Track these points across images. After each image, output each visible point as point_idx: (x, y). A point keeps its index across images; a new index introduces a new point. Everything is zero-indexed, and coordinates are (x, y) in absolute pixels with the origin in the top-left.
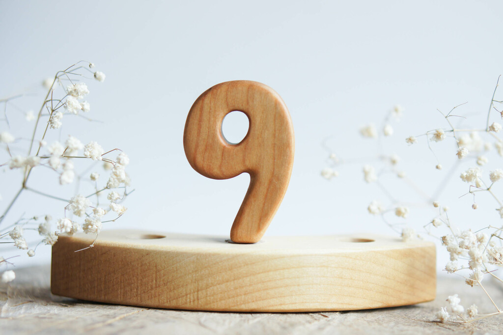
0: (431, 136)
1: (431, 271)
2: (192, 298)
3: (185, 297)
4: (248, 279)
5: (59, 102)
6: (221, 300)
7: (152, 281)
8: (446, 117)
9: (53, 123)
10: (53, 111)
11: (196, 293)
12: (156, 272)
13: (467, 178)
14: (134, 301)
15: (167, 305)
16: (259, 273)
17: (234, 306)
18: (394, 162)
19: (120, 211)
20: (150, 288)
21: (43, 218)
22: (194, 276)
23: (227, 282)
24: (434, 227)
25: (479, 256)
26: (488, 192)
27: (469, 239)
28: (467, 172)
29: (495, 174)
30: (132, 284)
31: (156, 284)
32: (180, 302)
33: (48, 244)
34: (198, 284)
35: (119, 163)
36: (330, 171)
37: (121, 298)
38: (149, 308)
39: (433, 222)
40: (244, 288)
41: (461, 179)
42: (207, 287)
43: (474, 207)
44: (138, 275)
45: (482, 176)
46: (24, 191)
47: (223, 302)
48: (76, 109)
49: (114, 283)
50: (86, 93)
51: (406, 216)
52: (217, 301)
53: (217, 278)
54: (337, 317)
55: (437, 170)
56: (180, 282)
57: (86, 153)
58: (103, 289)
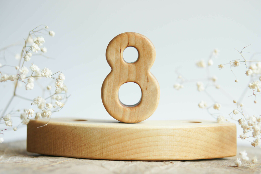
0: (232, 64)
1: (233, 140)
2: (99, 152)
3: (95, 152)
4: (129, 142)
6: (115, 153)
7: (78, 143)
8: (240, 53)
9: (26, 58)
10: (27, 52)
11: (101, 150)
12: (80, 139)
13: (252, 87)
14: (69, 154)
15: (86, 156)
16: (135, 139)
17: (122, 157)
18: (214, 80)
20: (77, 147)
21: (23, 110)
22: (100, 140)
23: (118, 143)
24: (234, 114)
25: (258, 129)
27: (251, 120)
28: (252, 83)
30: (68, 145)
31: (80, 145)
32: (93, 155)
33: (24, 124)
34: (103, 145)
35: (60, 79)
36: (178, 85)
37: (62, 153)
38: (76, 158)
39: (234, 112)
40: (127, 147)
41: (249, 88)
42: (107, 146)
43: (255, 102)
44: (70, 140)
47: (116, 155)
48: (37, 50)
49: (58, 145)
50: (44, 42)
51: (219, 109)
52: (113, 154)
53: (113, 141)
56: (93, 144)
57: (42, 74)
58: (52, 148)
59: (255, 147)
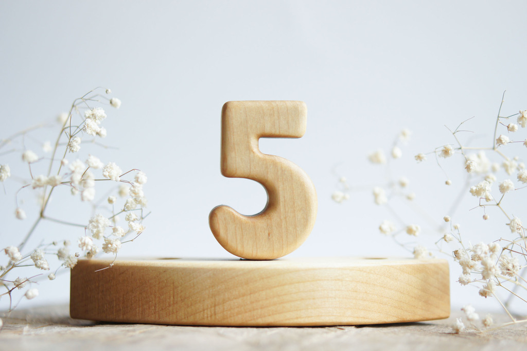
0: (440, 152)
1: (445, 289)
2: (209, 313)
3: (202, 313)
4: (264, 293)
5: (77, 127)
6: (238, 313)
7: (170, 297)
8: (454, 133)
9: (72, 147)
10: (71, 137)
11: (213, 308)
12: (174, 289)
14: (152, 318)
15: (185, 321)
16: (275, 287)
17: (251, 320)
18: (402, 185)
19: (138, 230)
20: (167, 305)
21: (62, 243)
22: (211, 291)
23: (244, 296)
24: (445, 242)
25: (492, 266)
26: (497, 207)
27: (481, 248)
28: (476, 186)
29: (505, 185)
30: (150, 301)
31: (174, 301)
32: (198, 318)
33: (67, 267)
34: (215, 299)
35: (137, 181)
36: (340, 194)
37: (139, 316)
38: (167, 325)
39: (444, 237)
40: (261, 302)
41: (471, 194)
42: (224, 301)
43: (485, 218)
44: (155, 292)
45: (491, 190)
46: (42, 221)
47: (240, 316)
48: (95, 131)
49: (133, 301)
50: (104, 117)
51: (417, 234)
52: (234, 316)
53: (234, 293)
55: (447, 185)
56: (198, 297)
57: (105, 173)
58: (121, 308)
59: (486, 297)
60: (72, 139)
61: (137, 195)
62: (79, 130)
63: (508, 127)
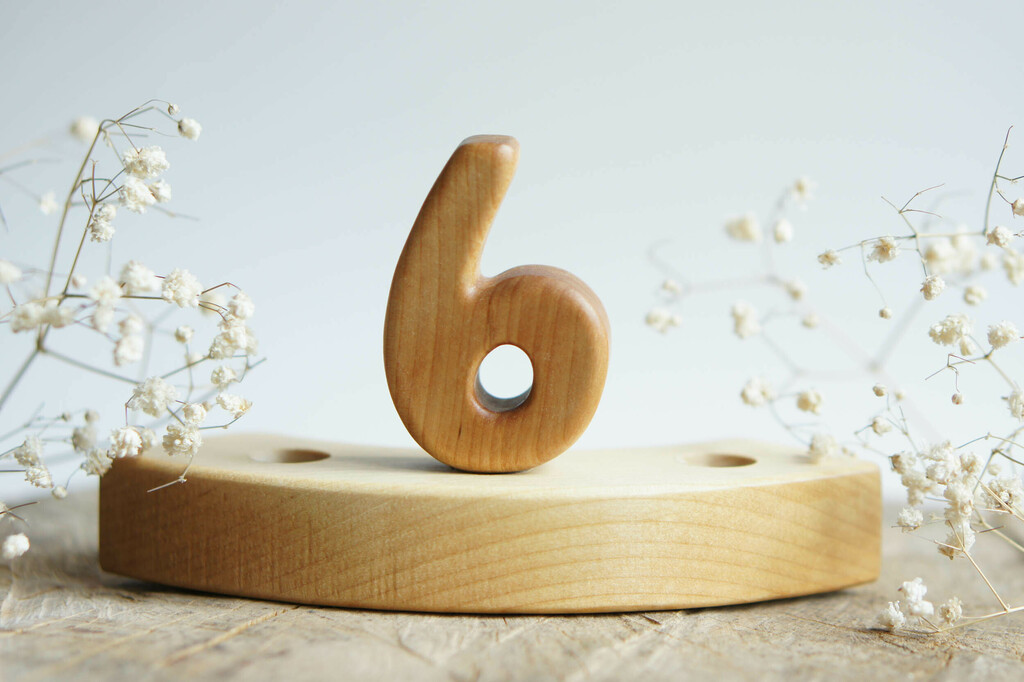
0: (870, 249)
1: (869, 523)
2: (383, 586)
3: (368, 584)
4: (496, 548)
5: (107, 183)
6: (441, 590)
7: (303, 550)
8: (901, 212)
9: (96, 230)
10: (96, 202)
11: (391, 576)
12: (310, 534)
13: (944, 337)
14: (267, 589)
15: (333, 599)
16: (518, 537)
17: (469, 602)
18: (795, 294)
19: (238, 410)
20: (298, 565)
21: (82, 415)
22: (387, 541)
23: (454, 553)
24: (876, 435)
25: (966, 500)
26: (986, 361)
27: (944, 466)
28: (943, 324)
29: (1000, 334)
30: (263, 556)
31: (310, 558)
32: (360, 594)
33: (92, 473)
34: (396, 559)
35: (234, 313)
36: (664, 313)
37: (239, 583)
38: (297, 604)
39: (874, 425)
40: (489, 568)
41: (931, 339)
42: (414, 563)
43: (956, 400)
44: (273, 538)
45: (974, 333)
46: (40, 358)
47: (446, 594)
48: (144, 203)
49: (227, 553)
50: (164, 167)
51: (818, 409)
52: (433, 593)
53: (434, 546)
54: (678, 621)
55: (882, 319)
56: (359, 553)
58: (204, 564)
59: (952, 558)
60: (98, 207)
61: (234, 344)
62: (111, 189)
63: (1013, 206)
